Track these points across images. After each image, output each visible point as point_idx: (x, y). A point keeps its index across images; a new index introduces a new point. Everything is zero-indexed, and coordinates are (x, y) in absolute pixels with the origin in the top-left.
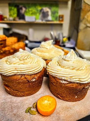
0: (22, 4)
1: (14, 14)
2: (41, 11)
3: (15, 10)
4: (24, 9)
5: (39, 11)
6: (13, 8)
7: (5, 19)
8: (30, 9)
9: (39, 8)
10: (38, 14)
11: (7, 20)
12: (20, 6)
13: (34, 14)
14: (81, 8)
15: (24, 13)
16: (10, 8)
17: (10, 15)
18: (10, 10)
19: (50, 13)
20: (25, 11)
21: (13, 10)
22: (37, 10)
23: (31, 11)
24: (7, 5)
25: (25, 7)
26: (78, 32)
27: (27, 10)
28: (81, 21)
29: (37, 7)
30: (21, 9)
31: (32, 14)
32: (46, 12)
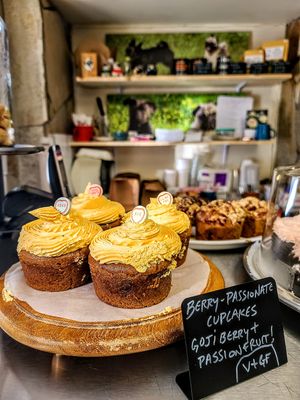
0: (143, 96)
1: (120, 123)
2: (194, 113)
3: (126, 112)
4: (148, 110)
5: (191, 112)
6: (119, 107)
8: (165, 110)
9: (191, 106)
10: (186, 122)
12: (139, 102)
13: (176, 120)
15: (148, 119)
16: (111, 106)
18: (111, 112)
20: (152, 114)
21: (120, 112)
22: (186, 111)
23: (168, 113)
27: (157, 112)
30: (142, 108)
31: (170, 121)
32: (210, 115)
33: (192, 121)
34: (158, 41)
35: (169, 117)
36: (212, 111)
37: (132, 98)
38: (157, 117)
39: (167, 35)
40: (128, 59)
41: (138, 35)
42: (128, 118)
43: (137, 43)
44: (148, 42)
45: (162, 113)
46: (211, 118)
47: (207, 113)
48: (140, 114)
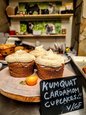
0: (31, 22)
1: (24, 30)
2: (46, 26)
3: (25, 26)
4: (32, 26)
5: (45, 26)
6: (23, 25)
7: (17, 34)
8: (37, 26)
9: (45, 24)
11: (19, 35)
12: (29, 23)
13: (41, 29)
14: (80, 23)
15: (32, 28)
16: (21, 25)
17: (21, 31)
18: (21, 26)
20: (33, 27)
21: (24, 27)
22: (43, 26)
23: (38, 27)
24: (19, 22)
25: (33, 24)
26: (78, 43)
27: (35, 26)
28: (81, 33)
29: (43, 24)
30: (30, 25)
31: (39, 29)
32: (51, 27)
33: (45, 29)
34: (34, 4)
35: (38, 28)
36: (51, 26)
37: (28, 22)
38: (35, 28)
39: (37, 2)
40: (26, 10)
41: (29, 2)
42: (26, 28)
43: (28, 5)
44: (31, 5)
45: (36, 26)
46: (51, 28)
47: (50, 26)
48: (30, 27)
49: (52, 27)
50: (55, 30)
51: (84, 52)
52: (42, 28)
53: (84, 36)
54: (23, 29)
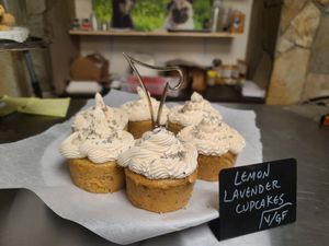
1: (105, 14)
2: (169, 6)
5: (165, 7)
8: (144, 4)
10: (162, 15)
13: (153, 14)
15: (130, 11)
19: (190, 13)
22: (161, 6)
26: (272, 59)
27: (137, 5)
28: (282, 33)
31: (148, 14)
32: (182, 9)
33: (167, 14)
35: (147, 10)
38: (136, 10)
42: (111, 10)
45: (141, 6)
46: (182, 13)
47: (179, 7)
48: (121, 7)
49: (186, 9)
50: (194, 18)
51: (285, 85)
52: (158, 13)
53: (291, 41)
54: (100, 12)
